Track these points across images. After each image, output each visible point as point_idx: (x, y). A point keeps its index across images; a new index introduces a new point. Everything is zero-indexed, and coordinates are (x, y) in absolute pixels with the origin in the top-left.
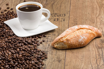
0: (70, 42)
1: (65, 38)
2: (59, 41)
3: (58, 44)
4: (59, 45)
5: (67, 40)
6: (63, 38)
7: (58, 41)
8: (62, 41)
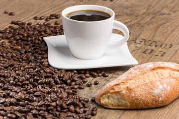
0: (133, 95)
1: (125, 86)
2: (112, 91)
3: (108, 98)
4: (112, 99)
5: (129, 89)
6: (121, 86)
7: (108, 92)
8: (118, 92)
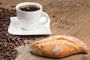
0: (43, 50)
1: (41, 45)
2: (35, 46)
3: (33, 49)
5: (42, 47)
7: (33, 46)
8: (37, 47)
